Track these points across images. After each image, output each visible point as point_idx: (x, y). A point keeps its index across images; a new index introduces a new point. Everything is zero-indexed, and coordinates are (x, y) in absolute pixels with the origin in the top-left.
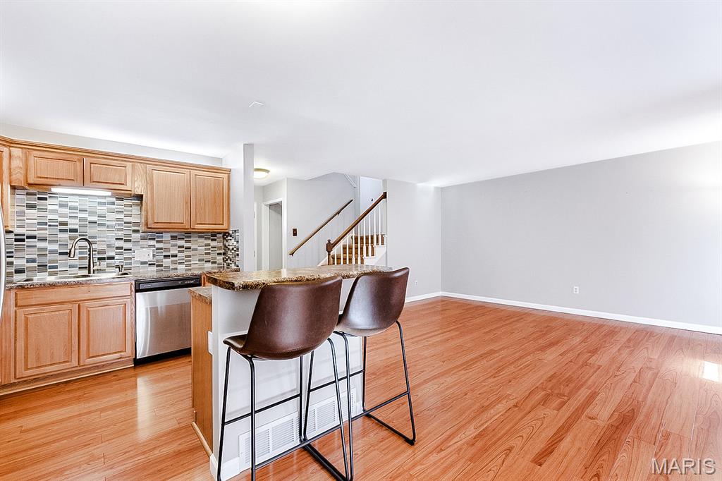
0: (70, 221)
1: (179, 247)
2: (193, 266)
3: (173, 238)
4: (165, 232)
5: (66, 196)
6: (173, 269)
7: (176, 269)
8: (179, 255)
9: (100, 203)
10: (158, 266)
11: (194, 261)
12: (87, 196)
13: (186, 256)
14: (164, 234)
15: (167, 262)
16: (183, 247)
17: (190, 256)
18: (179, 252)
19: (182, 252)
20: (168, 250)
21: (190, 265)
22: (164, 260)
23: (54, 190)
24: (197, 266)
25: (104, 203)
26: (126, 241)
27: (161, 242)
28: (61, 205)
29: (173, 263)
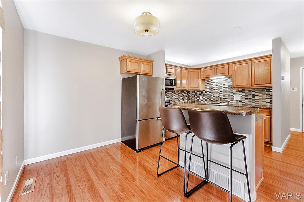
0: (216, 87)
1: (252, 95)
2: (259, 104)
3: (250, 91)
4: (246, 89)
5: (214, 79)
6: (249, 104)
7: (251, 104)
8: (252, 98)
9: (223, 80)
10: (243, 102)
11: (260, 101)
12: (220, 79)
13: (256, 99)
14: (245, 90)
15: (247, 101)
16: (254, 95)
17: (258, 99)
18: (252, 97)
19: (254, 97)
20: (247, 96)
21: (258, 103)
22: (245, 100)
23: (211, 78)
24: (262, 104)
25: (224, 80)
26: (231, 93)
27: (244, 93)
28: (214, 82)
29: (249, 101)
